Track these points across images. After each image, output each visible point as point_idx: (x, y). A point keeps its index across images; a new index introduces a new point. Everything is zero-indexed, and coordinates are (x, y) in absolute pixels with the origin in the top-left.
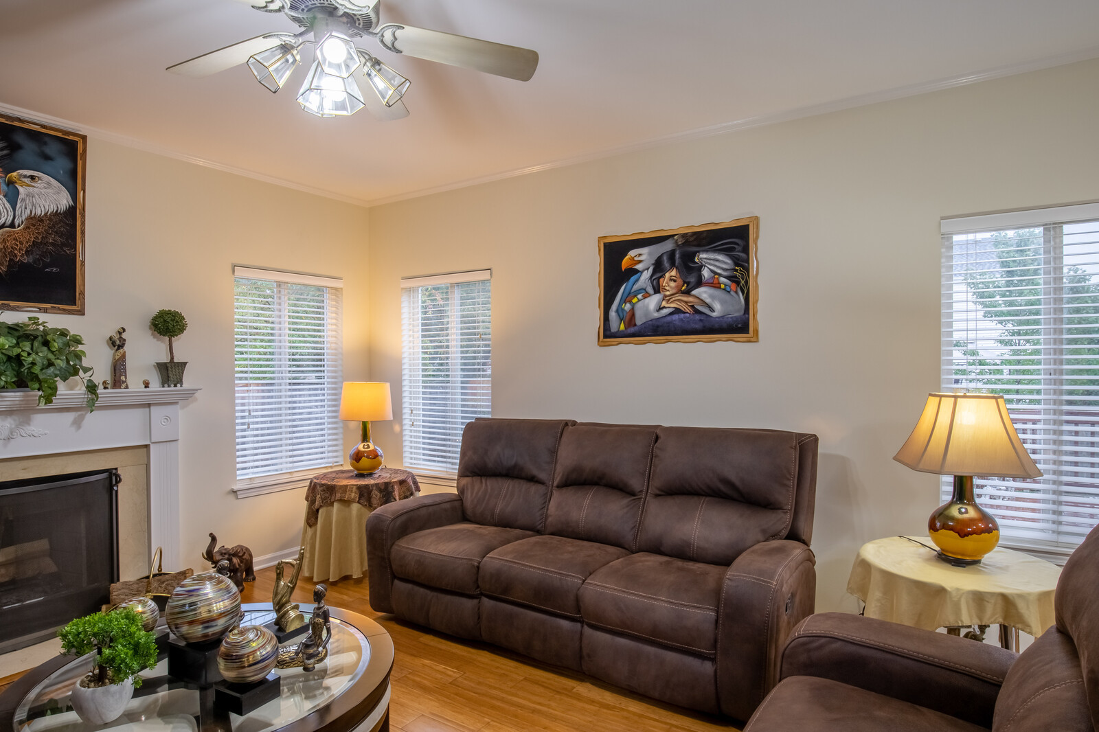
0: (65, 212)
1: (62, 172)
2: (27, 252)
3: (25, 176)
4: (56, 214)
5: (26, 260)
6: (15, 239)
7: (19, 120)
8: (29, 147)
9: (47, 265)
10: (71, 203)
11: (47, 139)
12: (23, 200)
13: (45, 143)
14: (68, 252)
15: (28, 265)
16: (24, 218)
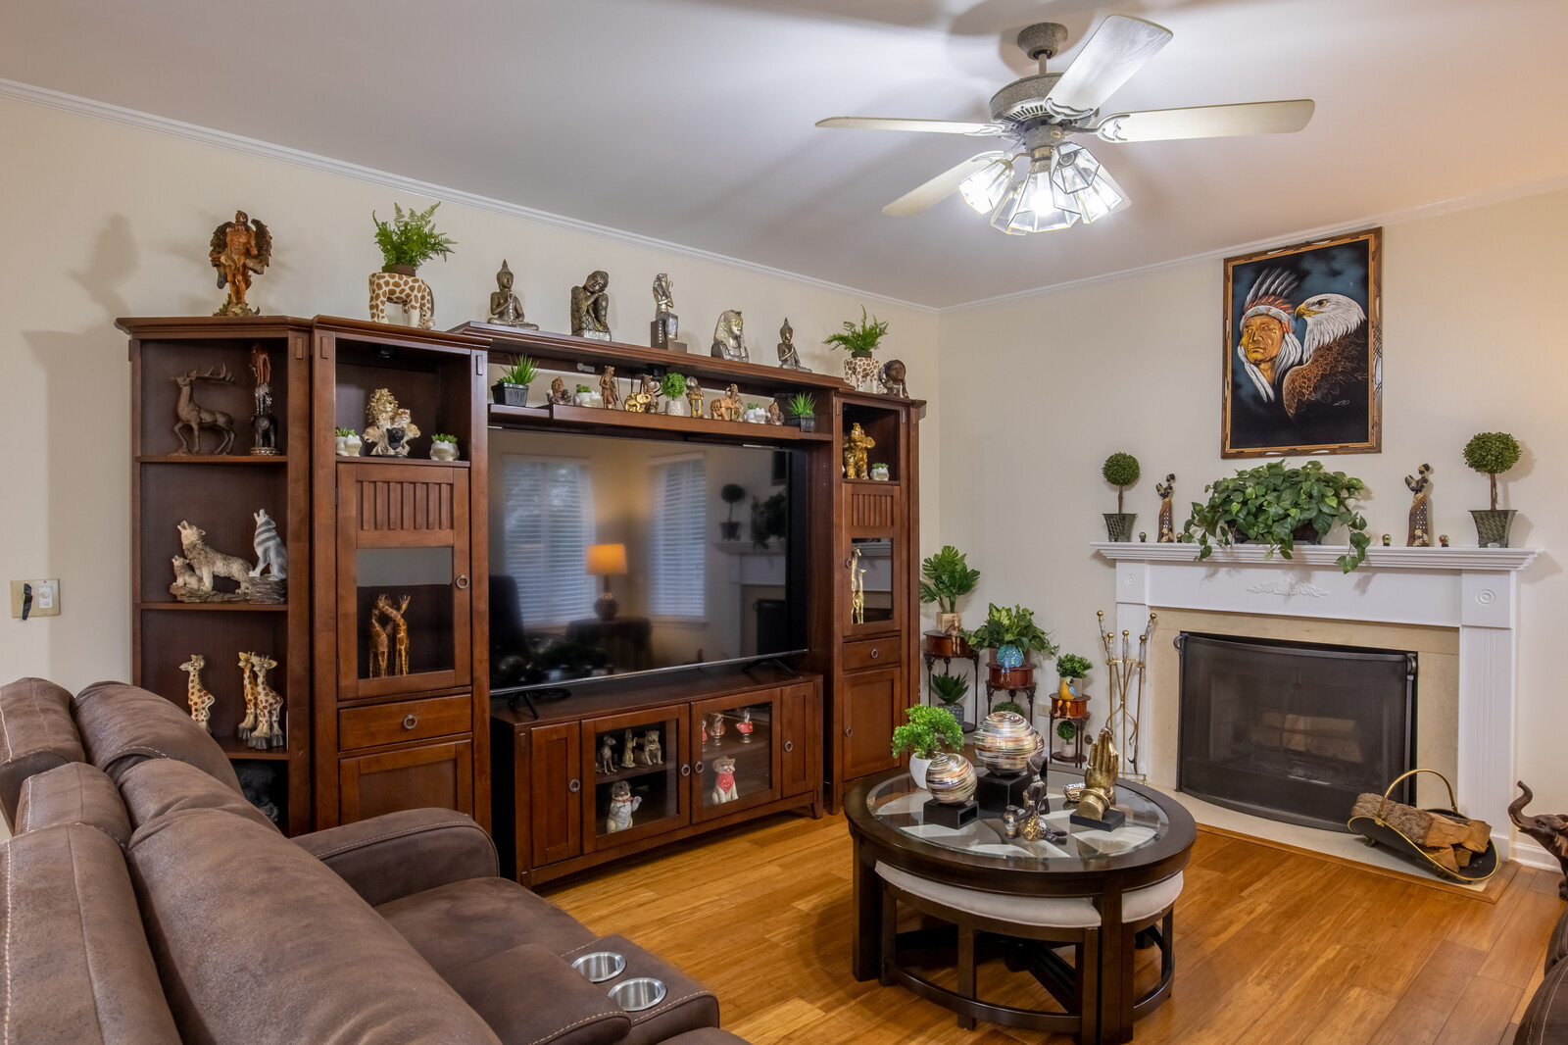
0: (1356, 331)
1: (1352, 284)
2: (1315, 389)
3: (1313, 304)
4: (1346, 336)
5: (1314, 397)
6: (1304, 377)
7: (1308, 244)
8: (1317, 269)
9: (1336, 399)
10: (1363, 317)
11: (1335, 252)
12: (1312, 331)
13: (1334, 258)
14: (1360, 378)
15: (1317, 402)
16: (1311, 351)
